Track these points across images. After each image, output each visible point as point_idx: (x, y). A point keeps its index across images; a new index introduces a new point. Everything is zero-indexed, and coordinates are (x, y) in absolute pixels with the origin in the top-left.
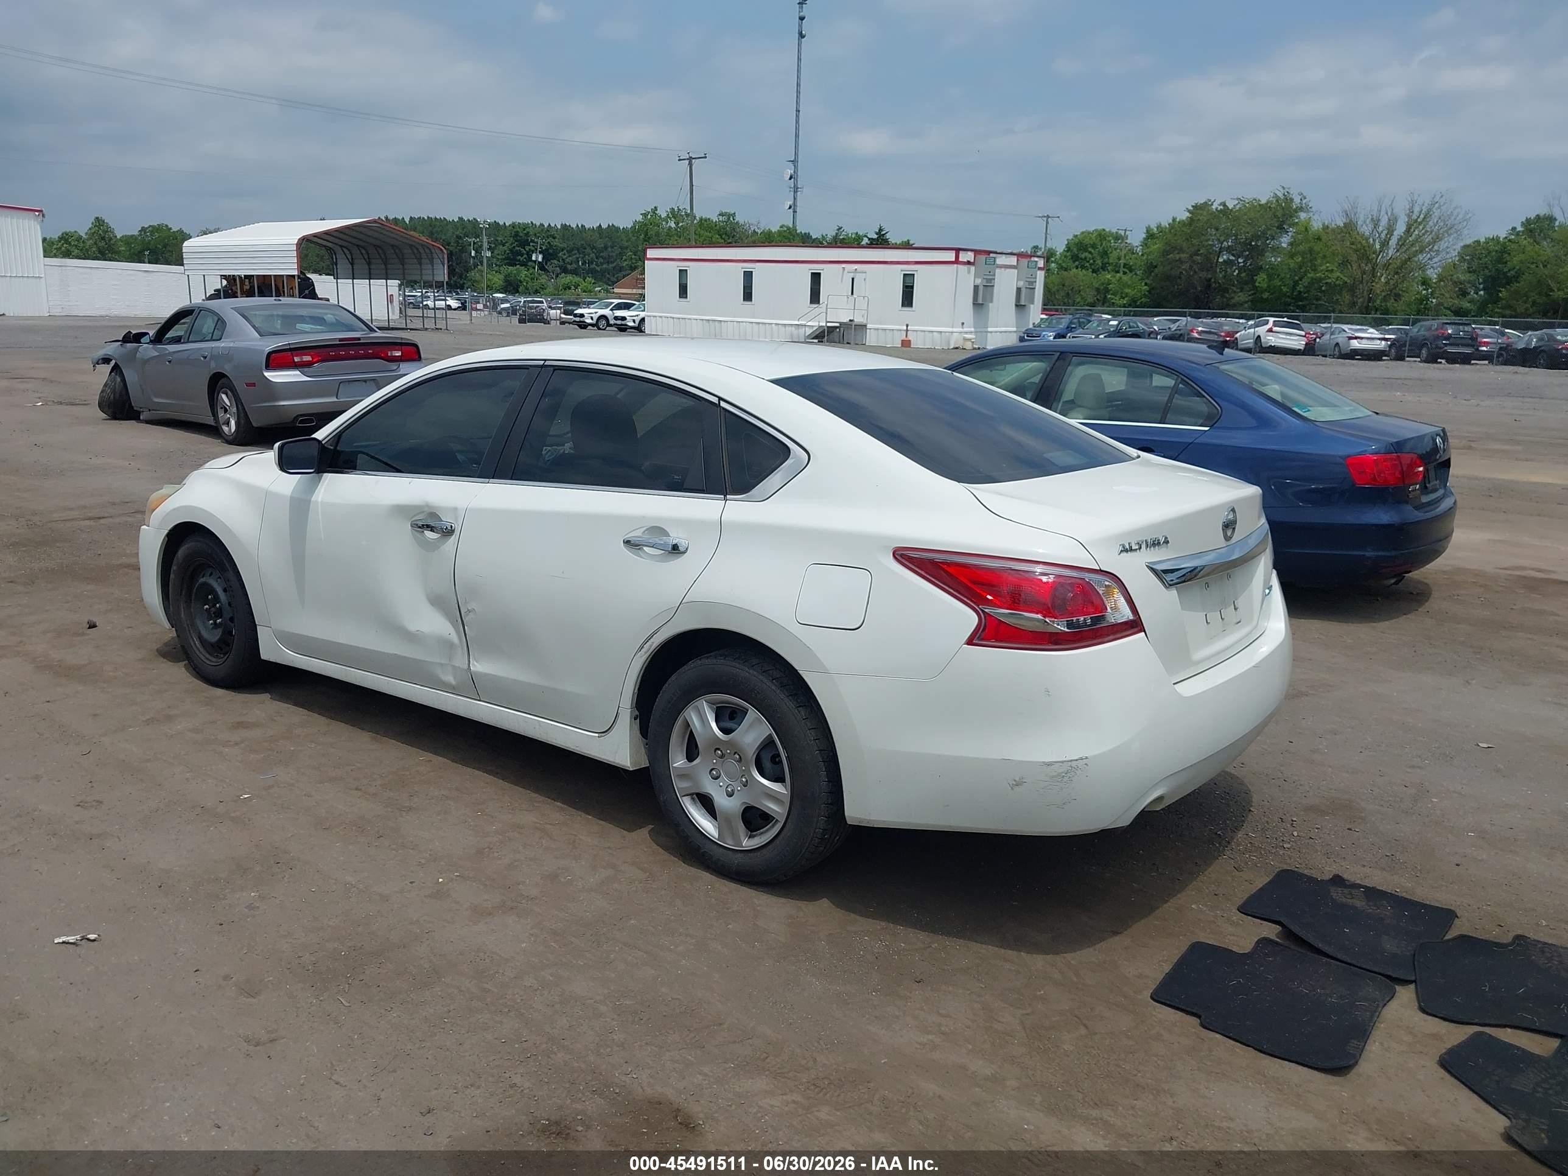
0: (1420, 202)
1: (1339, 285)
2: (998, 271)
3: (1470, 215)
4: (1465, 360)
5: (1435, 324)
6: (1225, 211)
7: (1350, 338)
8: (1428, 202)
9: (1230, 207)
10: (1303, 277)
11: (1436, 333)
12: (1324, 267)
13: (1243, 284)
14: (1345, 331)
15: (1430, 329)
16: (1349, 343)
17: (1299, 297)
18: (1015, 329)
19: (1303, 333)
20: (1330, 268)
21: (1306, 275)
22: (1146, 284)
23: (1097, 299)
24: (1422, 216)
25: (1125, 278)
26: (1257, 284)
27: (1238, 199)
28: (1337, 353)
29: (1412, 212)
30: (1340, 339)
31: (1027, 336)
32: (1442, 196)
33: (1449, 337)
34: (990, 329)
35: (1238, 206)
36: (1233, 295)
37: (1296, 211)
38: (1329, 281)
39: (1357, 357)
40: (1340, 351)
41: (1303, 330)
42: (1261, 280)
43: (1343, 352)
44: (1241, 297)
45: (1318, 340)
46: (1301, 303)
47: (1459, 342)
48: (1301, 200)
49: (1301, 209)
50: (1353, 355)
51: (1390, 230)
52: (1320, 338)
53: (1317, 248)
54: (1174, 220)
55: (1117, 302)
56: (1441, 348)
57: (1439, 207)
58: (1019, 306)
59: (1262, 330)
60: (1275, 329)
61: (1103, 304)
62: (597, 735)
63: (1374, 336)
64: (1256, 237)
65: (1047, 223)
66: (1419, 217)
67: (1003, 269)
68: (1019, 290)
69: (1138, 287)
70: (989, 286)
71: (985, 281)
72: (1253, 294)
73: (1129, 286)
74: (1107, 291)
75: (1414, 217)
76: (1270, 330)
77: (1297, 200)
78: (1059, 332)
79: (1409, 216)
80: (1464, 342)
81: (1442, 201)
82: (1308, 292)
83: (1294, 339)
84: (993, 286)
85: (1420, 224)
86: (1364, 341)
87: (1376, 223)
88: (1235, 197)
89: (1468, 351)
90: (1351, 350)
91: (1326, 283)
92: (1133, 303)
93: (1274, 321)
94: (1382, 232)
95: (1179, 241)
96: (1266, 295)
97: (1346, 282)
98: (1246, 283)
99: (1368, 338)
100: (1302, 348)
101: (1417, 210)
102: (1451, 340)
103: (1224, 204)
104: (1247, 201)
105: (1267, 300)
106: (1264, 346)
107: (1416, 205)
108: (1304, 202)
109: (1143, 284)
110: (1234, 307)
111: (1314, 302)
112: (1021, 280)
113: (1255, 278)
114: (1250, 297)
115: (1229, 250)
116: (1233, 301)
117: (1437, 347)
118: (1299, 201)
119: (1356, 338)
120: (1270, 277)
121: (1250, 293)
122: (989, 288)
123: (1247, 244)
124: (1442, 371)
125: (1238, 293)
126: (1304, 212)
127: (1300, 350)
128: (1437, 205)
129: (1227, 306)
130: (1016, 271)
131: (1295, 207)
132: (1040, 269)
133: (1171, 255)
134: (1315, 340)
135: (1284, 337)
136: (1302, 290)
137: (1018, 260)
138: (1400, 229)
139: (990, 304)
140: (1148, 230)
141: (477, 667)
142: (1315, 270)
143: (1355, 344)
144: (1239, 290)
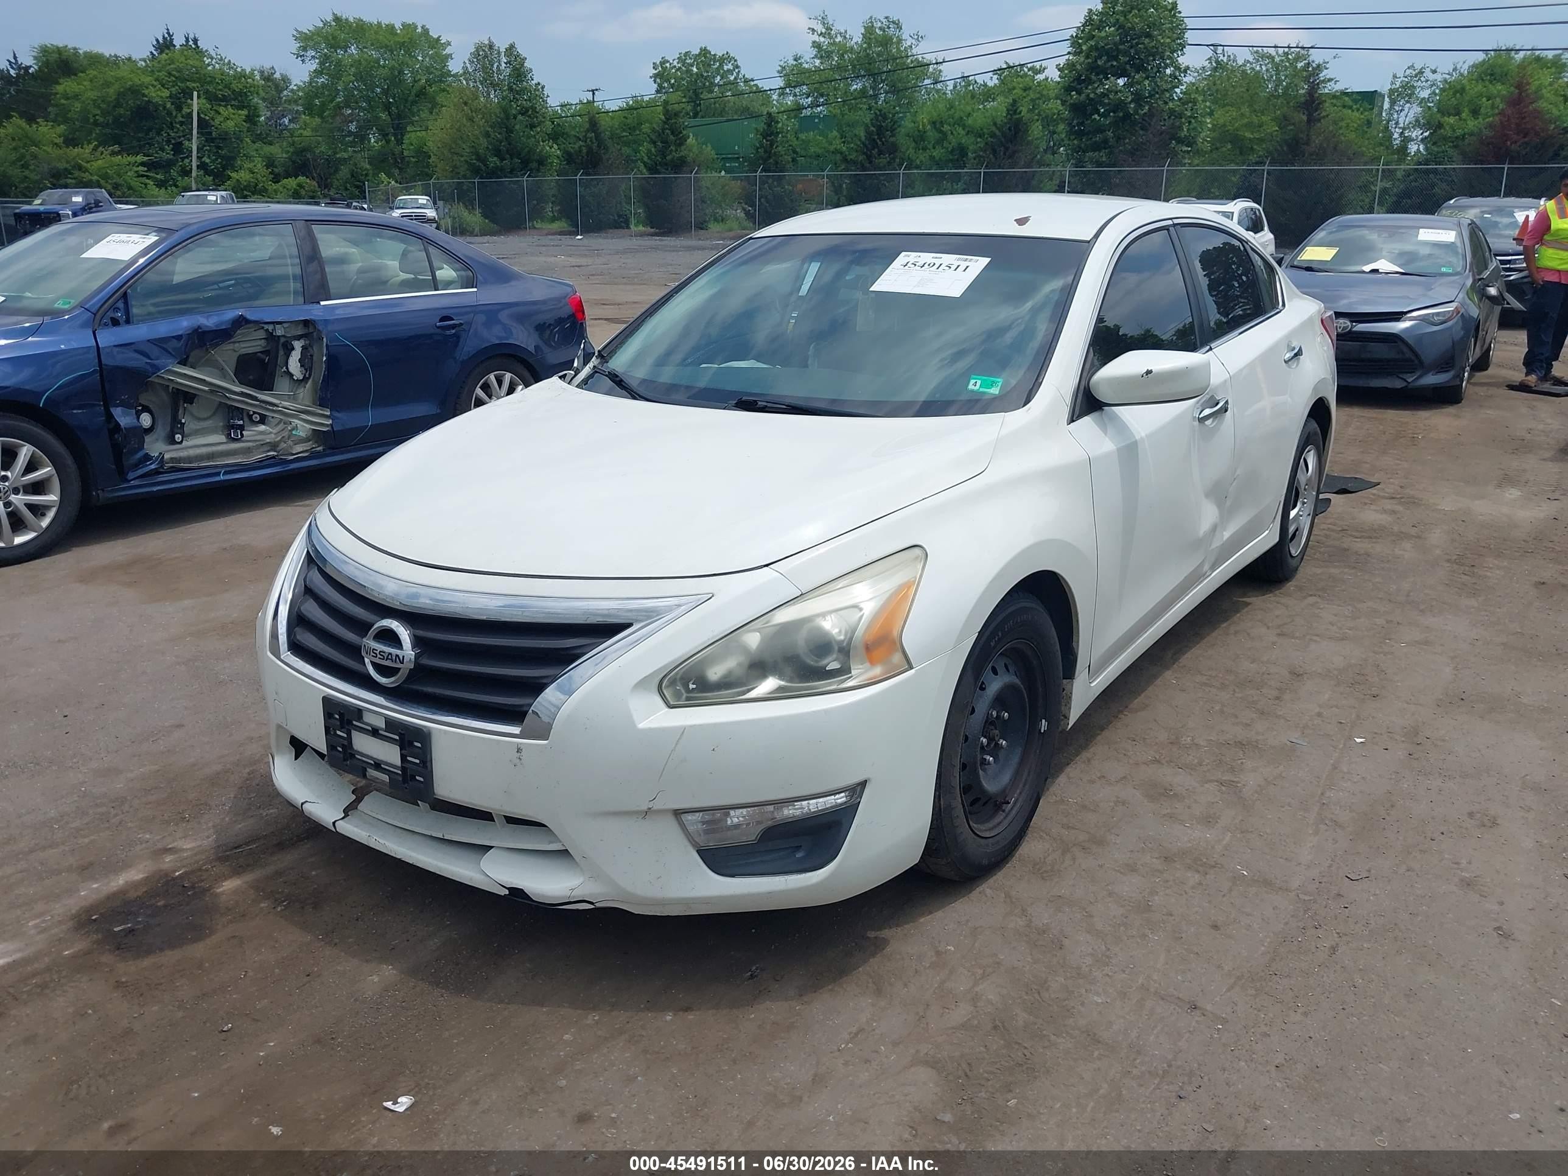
62: (1268, 531)
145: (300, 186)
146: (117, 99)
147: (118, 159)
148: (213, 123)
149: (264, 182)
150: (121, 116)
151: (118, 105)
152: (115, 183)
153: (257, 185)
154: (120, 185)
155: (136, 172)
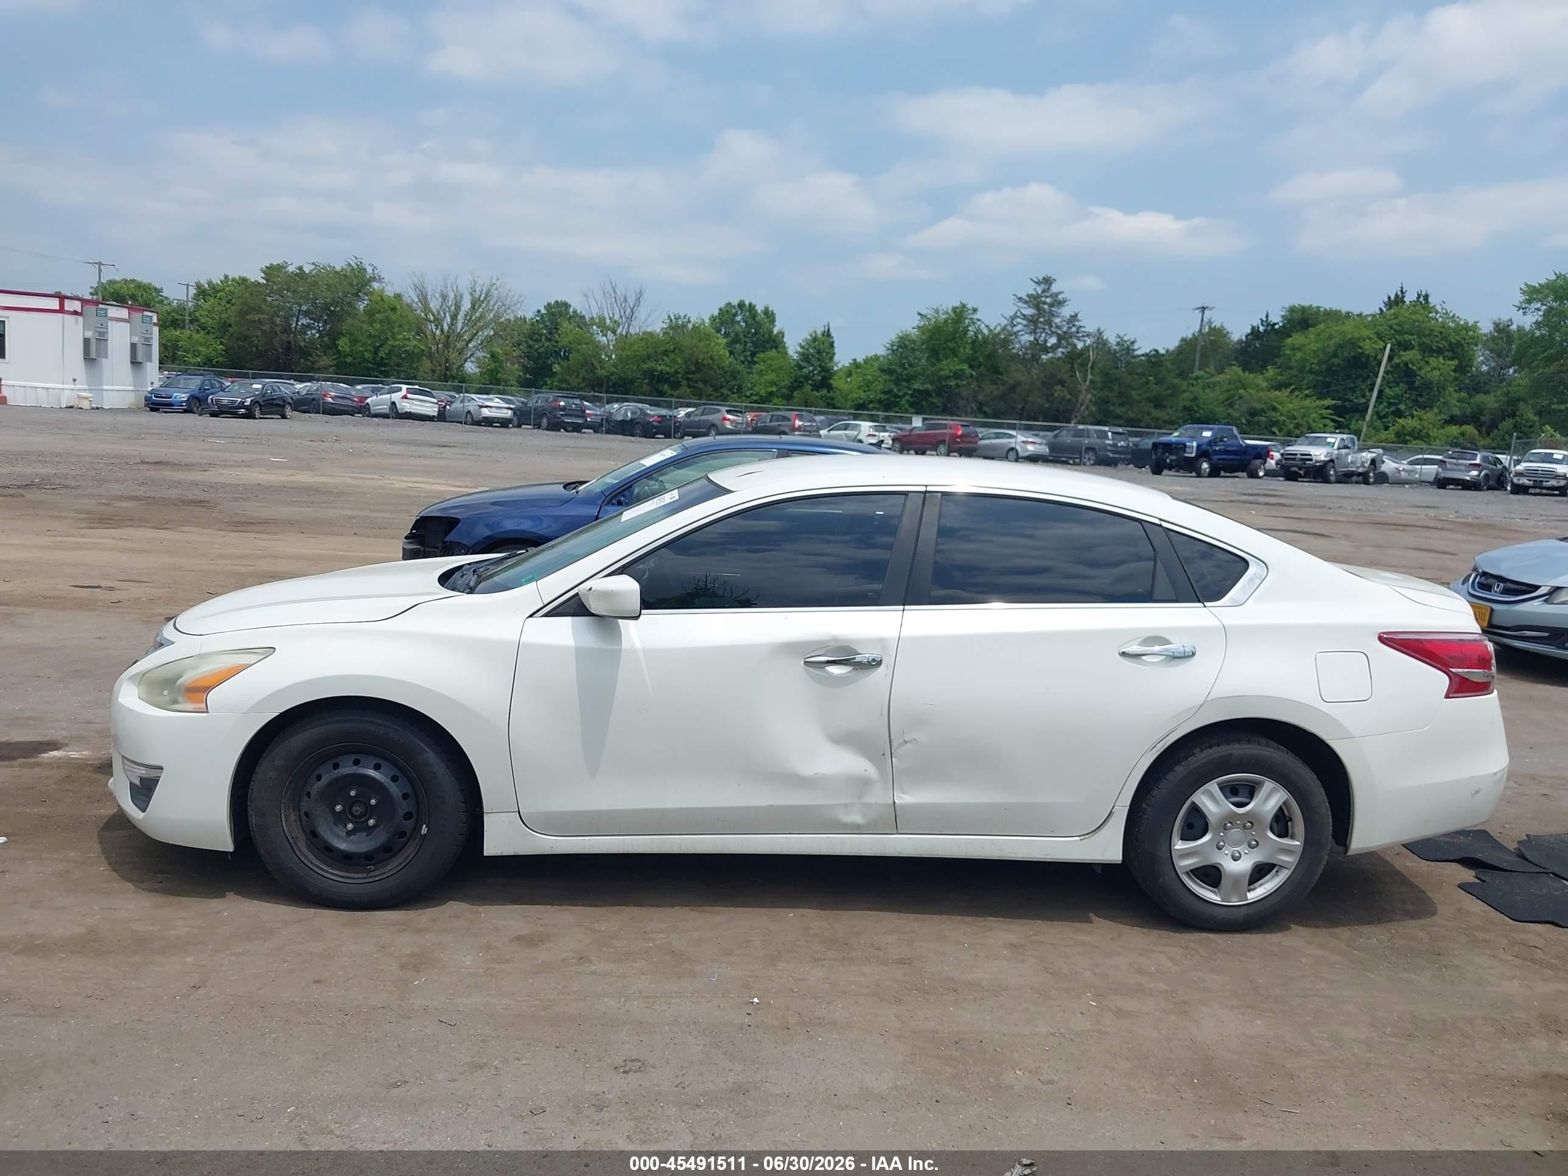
0: (480, 282)
1: (417, 353)
2: (110, 323)
3: (523, 298)
4: (577, 428)
5: (551, 396)
6: (301, 274)
7: (481, 407)
8: (487, 283)
9: (307, 271)
10: (384, 344)
11: (553, 404)
12: (401, 336)
13: (326, 348)
14: (474, 399)
15: (547, 401)
16: (481, 412)
17: (381, 363)
18: (132, 388)
19: (436, 401)
20: (407, 337)
21: (386, 342)
22: (221, 343)
23: (165, 356)
24: (483, 296)
25: (196, 336)
26: (340, 348)
27: (313, 264)
28: (469, 419)
29: (475, 291)
30: (472, 407)
31: (155, 397)
32: (498, 279)
33: (563, 409)
34: (105, 387)
35: (314, 272)
36: (317, 359)
37: (369, 281)
38: (407, 349)
39: (494, 425)
40: (472, 418)
41: (434, 398)
42: (343, 344)
43: (475, 419)
44: (325, 361)
45: (448, 407)
46: (383, 369)
47: (571, 412)
48: (373, 270)
49: (374, 279)
50: (489, 422)
51: (458, 307)
52: (450, 405)
53: (393, 317)
54: (226, 277)
55: (191, 360)
56: (559, 418)
57: (496, 289)
58: (135, 363)
59: (396, 397)
60: (409, 396)
61: (173, 362)
62: (1078, 838)
63: (501, 405)
64: (335, 303)
65: (100, 270)
66: (480, 296)
67: (114, 322)
68: (133, 346)
69: (215, 347)
70: (102, 338)
71: (143, 339)
72: (335, 359)
73: (201, 345)
74: (176, 347)
75: (477, 296)
76: (405, 397)
77: (369, 270)
78: (192, 393)
79: (471, 294)
80: (577, 413)
81: (498, 283)
82: (389, 358)
83: (427, 406)
84: (107, 340)
85: (483, 302)
86: (494, 410)
87: (444, 297)
88: (311, 262)
89: (580, 421)
90: (483, 418)
91: (406, 351)
92: (208, 362)
93: (407, 389)
94: (451, 306)
95: (257, 301)
96: (349, 360)
97: (424, 350)
98: (330, 348)
99: (497, 407)
100: (436, 414)
101: (478, 289)
102: (566, 411)
103: (300, 268)
104: (321, 266)
105: (350, 364)
106: (400, 412)
107: (477, 284)
108: (376, 272)
109: (218, 343)
110: (318, 370)
111: (396, 368)
112: (136, 335)
113: (337, 342)
114: (334, 362)
115: (307, 314)
116: (318, 364)
117: (555, 417)
118: (371, 271)
119: (486, 407)
120: (354, 342)
121: (334, 357)
122: (102, 342)
123: (326, 308)
124: (562, 439)
125: (321, 357)
126: (377, 282)
127: (434, 416)
128: (494, 287)
129: (312, 369)
130: (128, 325)
131: (368, 277)
132: (155, 324)
133: (251, 316)
134: (445, 406)
135: (419, 403)
136: (384, 356)
137: (129, 313)
138: (466, 305)
139: (104, 360)
140: (198, 286)
141: (904, 799)
142: (394, 339)
143: (486, 412)
144: (322, 354)
145: (1463, 434)
146: (1336, 351)
147: (1307, 402)
148: (1418, 373)
149: (1429, 429)
150: (1333, 364)
151: (1335, 355)
152: (1297, 424)
153: (1421, 431)
154: (1302, 425)
155: (1321, 414)
